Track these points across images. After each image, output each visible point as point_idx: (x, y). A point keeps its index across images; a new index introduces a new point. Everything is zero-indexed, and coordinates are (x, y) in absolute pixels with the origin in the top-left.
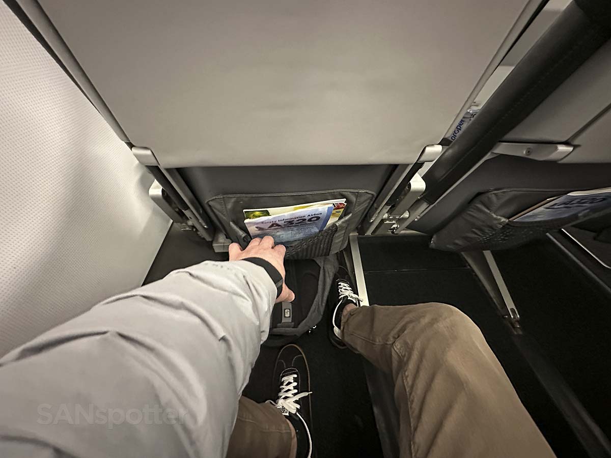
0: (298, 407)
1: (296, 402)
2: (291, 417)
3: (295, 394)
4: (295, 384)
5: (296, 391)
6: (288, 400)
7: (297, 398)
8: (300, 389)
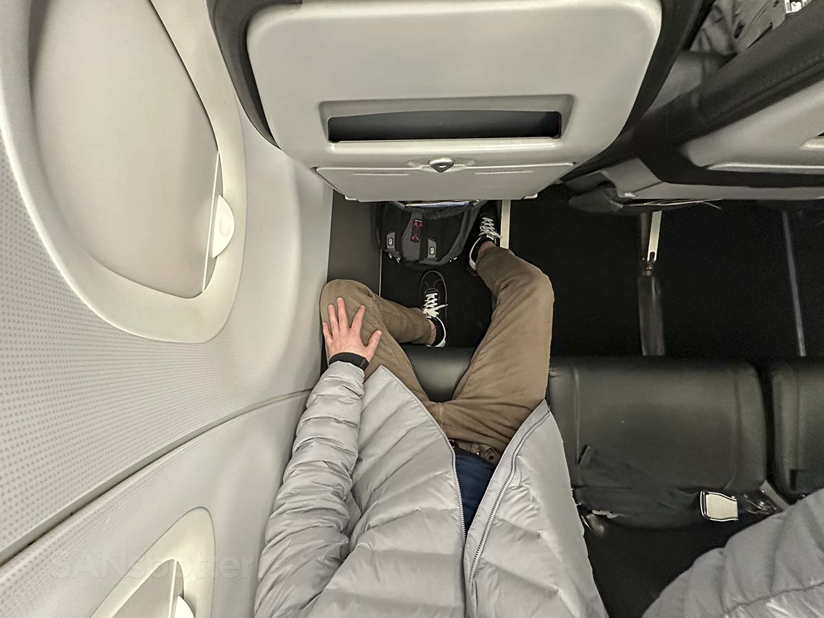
0: (438, 313)
1: (436, 311)
2: (432, 319)
3: (435, 306)
4: (436, 299)
5: (436, 304)
6: (431, 310)
7: (437, 308)
8: (439, 303)
